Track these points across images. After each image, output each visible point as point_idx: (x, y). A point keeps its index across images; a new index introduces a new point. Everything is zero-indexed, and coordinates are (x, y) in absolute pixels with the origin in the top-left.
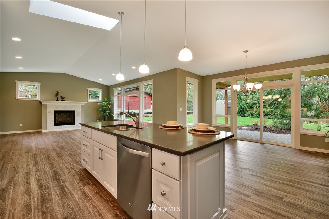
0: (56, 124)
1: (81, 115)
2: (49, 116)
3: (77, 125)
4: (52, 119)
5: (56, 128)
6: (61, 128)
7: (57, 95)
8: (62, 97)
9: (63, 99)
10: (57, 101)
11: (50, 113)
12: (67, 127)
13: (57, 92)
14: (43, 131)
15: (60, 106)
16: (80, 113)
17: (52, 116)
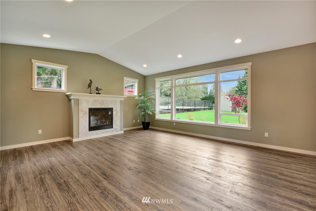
0: (91, 129)
1: (119, 113)
2: (82, 117)
3: (115, 129)
4: (86, 121)
5: (91, 134)
6: (97, 134)
7: (90, 86)
8: (97, 89)
9: (98, 91)
10: (91, 93)
11: (84, 113)
12: (104, 132)
13: (90, 80)
14: (75, 140)
15: (96, 101)
16: (119, 112)
17: (86, 117)
